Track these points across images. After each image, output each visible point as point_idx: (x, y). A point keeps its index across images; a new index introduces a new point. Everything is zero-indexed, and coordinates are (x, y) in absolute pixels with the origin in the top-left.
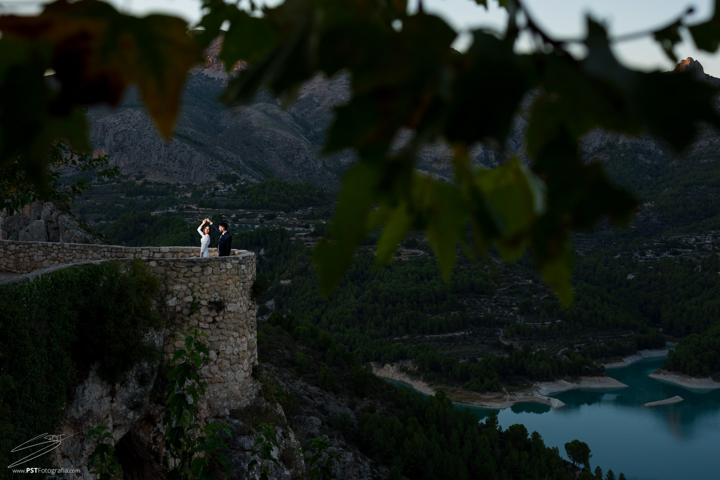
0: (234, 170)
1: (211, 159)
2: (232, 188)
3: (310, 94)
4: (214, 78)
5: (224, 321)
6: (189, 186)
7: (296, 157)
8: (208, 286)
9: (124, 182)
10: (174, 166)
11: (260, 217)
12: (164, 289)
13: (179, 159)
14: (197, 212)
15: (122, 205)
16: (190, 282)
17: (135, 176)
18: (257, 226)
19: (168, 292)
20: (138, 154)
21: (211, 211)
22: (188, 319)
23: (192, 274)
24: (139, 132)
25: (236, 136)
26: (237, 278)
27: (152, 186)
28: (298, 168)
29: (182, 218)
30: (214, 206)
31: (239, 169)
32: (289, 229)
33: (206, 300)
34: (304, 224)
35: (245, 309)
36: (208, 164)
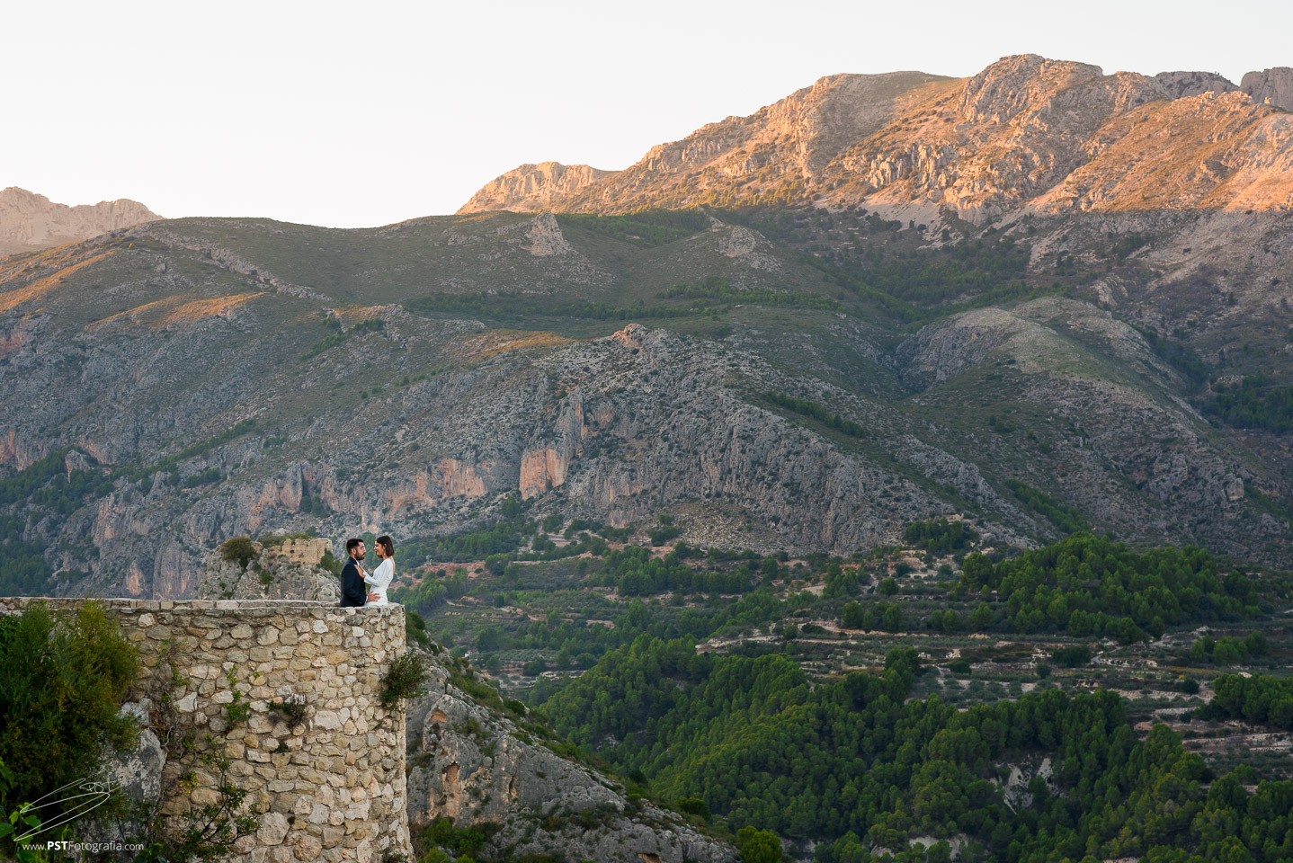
0: (958, 511)
1: (886, 477)
2: (954, 566)
3: (1203, 268)
4: (898, 224)
5: (307, 748)
6: (819, 560)
7: (1158, 467)
8: (269, 670)
9: (617, 552)
10: (771, 499)
11: (1038, 659)
12: (170, 674)
13: (785, 477)
14: (839, 643)
15: (607, 623)
16: (226, 659)
17: (651, 533)
18: (1028, 688)
19: (175, 682)
20: (659, 463)
21: (883, 638)
22: (223, 741)
23: (232, 642)
24: (662, 395)
25: (965, 404)
26: (341, 654)
27: (703, 563)
28: (1167, 502)
29: (791, 663)
30: (894, 623)
31: (976, 508)
32: (1132, 696)
33: (263, 699)
34: (1181, 679)
35: (363, 725)
36: (878, 493)
